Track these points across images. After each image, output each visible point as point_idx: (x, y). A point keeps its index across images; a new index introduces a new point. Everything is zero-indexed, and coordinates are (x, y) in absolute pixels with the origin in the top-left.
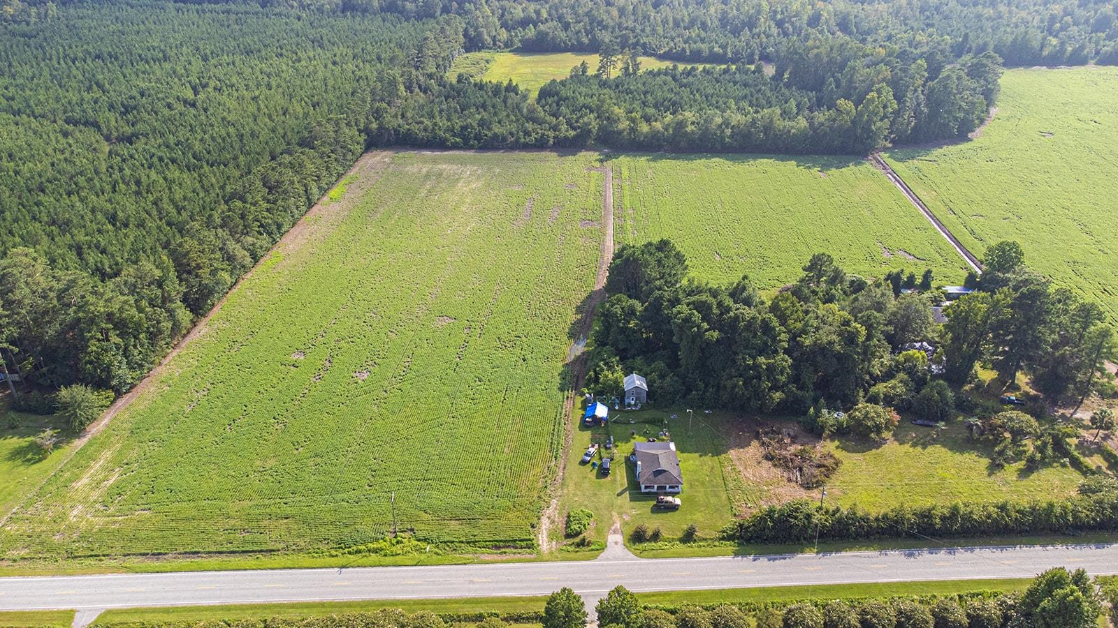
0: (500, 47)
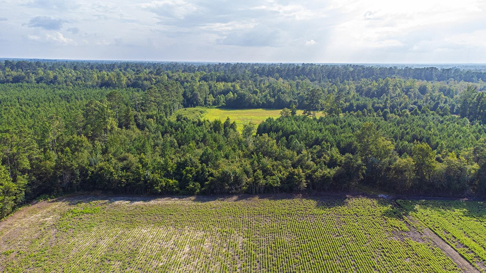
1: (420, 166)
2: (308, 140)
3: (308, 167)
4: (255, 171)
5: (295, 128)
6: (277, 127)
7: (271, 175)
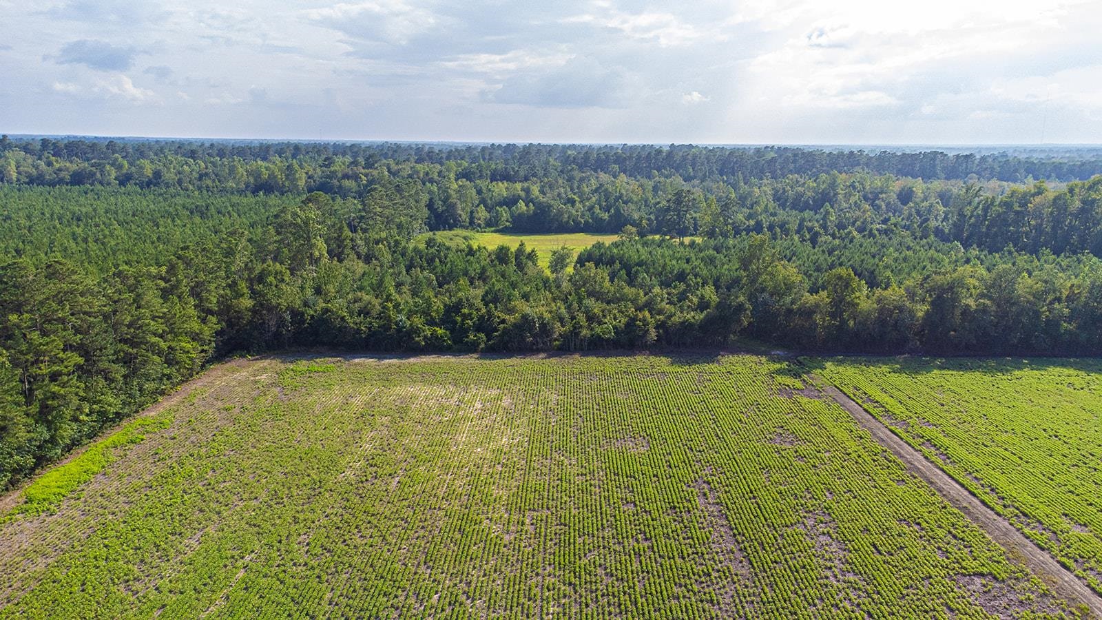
2: (666, 275)
3: (660, 312)
4: (573, 318)
5: (643, 257)
6: (612, 257)
7: (600, 323)
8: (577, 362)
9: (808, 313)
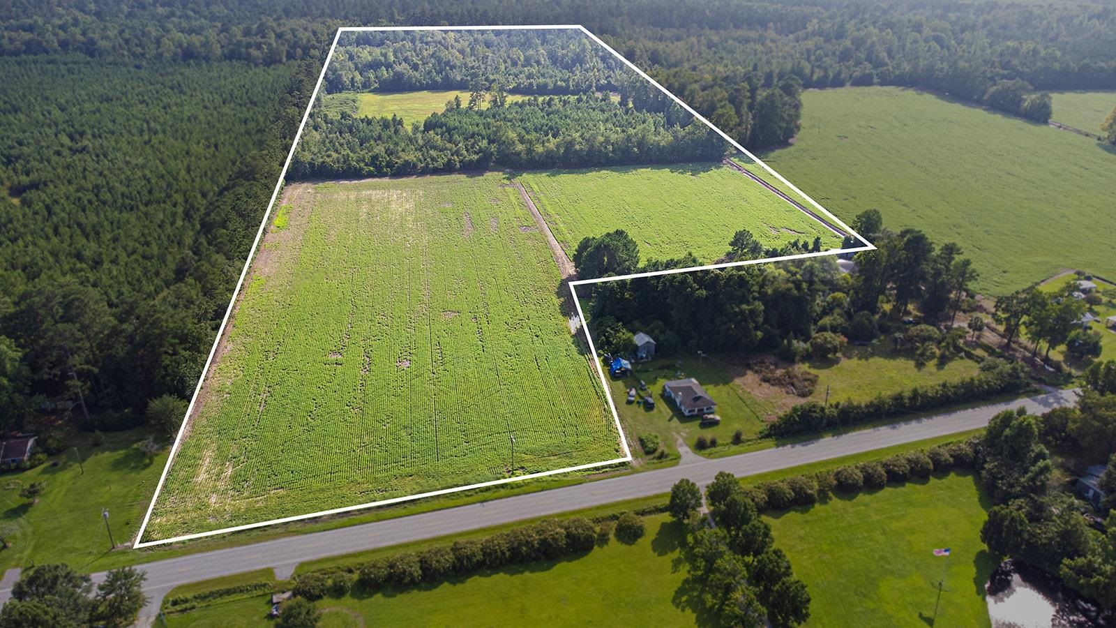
0: (359, 88)
1: (529, 151)
3: (462, 155)
4: (425, 160)
7: (437, 161)
8: (429, 178)
9: (519, 154)
